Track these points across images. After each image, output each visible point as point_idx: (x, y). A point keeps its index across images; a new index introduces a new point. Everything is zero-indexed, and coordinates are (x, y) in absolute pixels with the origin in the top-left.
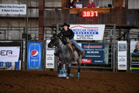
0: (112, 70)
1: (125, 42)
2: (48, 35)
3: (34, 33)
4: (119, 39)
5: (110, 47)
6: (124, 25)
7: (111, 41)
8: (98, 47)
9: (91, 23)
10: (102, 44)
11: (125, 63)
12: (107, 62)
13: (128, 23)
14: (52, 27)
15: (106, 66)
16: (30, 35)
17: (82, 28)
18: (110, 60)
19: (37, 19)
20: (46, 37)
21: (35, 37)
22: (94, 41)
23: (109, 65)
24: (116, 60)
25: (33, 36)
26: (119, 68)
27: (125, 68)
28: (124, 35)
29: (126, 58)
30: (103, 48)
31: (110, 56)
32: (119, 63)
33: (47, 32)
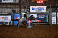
0: (50, 25)
1: (55, 13)
2: (23, 11)
3: (17, 10)
4: (53, 12)
5: (49, 15)
6: (55, 6)
7: (49, 13)
8: (44, 15)
9: (40, 5)
10: (46, 14)
11: (55, 22)
12: (47, 21)
13: (56, 5)
14: (24, 7)
15: (47, 23)
16: (15, 11)
17: (37, 8)
18: (49, 21)
19: (18, 4)
20: (22, 12)
21: (18, 12)
22: (42, 13)
23: (49, 23)
24: (52, 20)
25: (16, 11)
26: (53, 24)
27: (55, 24)
28: (55, 10)
29: (55, 20)
30: (46, 15)
31: (49, 19)
32: (53, 22)
33: (22, 9)
